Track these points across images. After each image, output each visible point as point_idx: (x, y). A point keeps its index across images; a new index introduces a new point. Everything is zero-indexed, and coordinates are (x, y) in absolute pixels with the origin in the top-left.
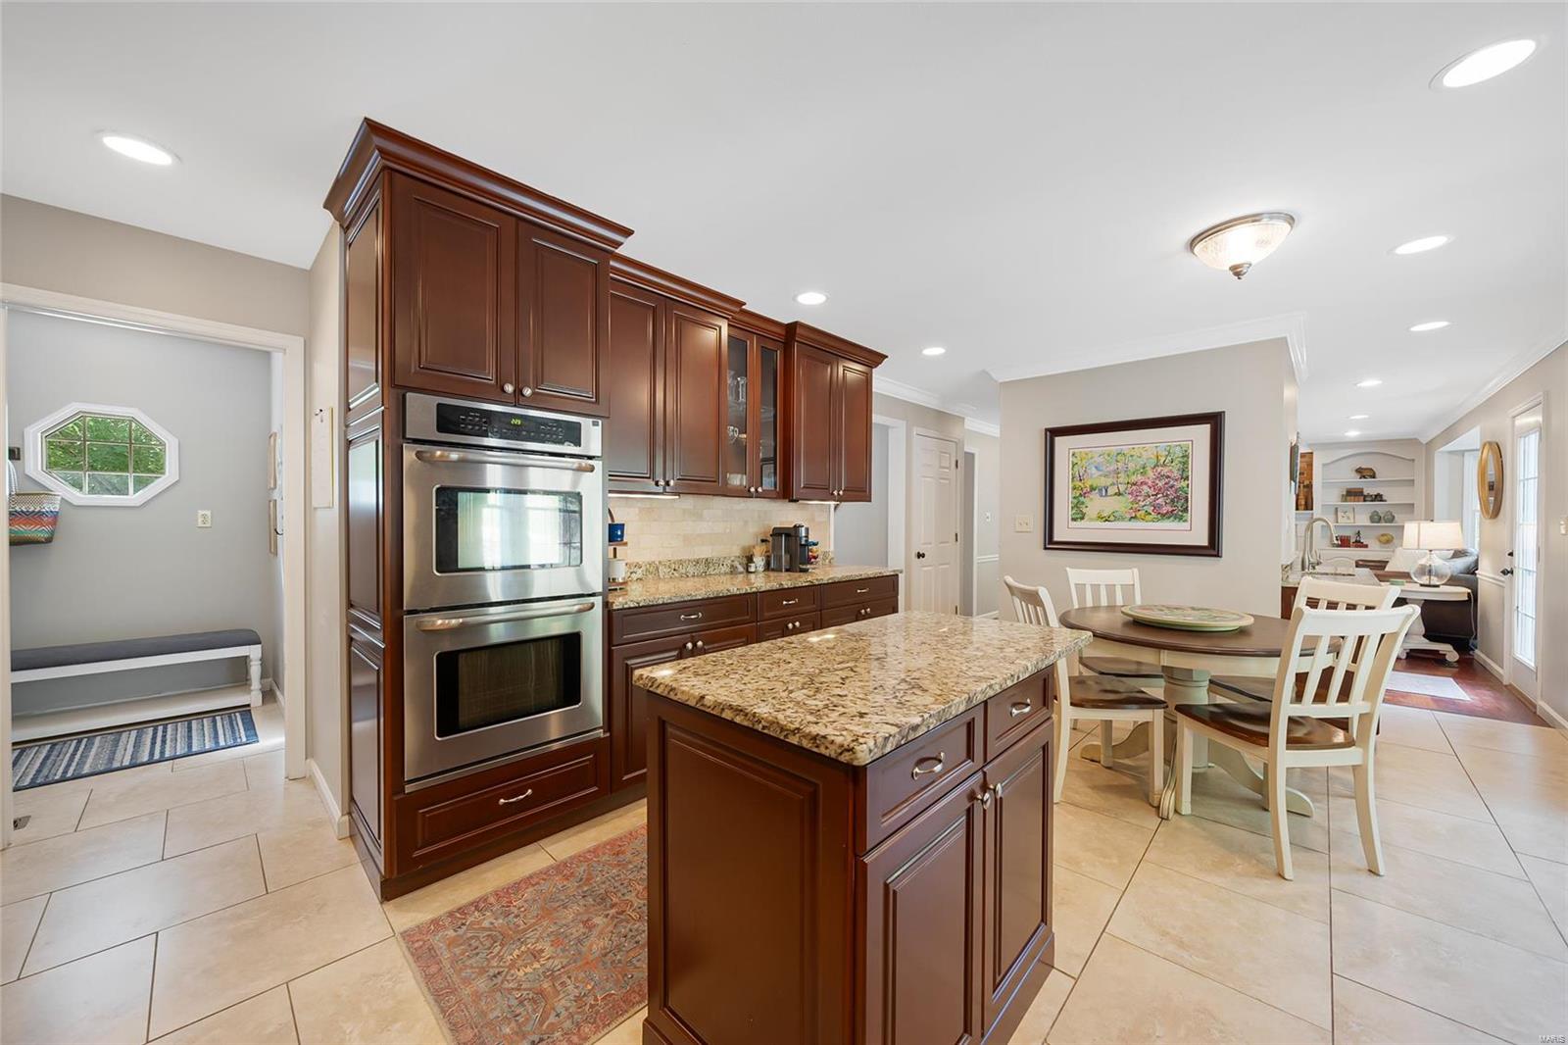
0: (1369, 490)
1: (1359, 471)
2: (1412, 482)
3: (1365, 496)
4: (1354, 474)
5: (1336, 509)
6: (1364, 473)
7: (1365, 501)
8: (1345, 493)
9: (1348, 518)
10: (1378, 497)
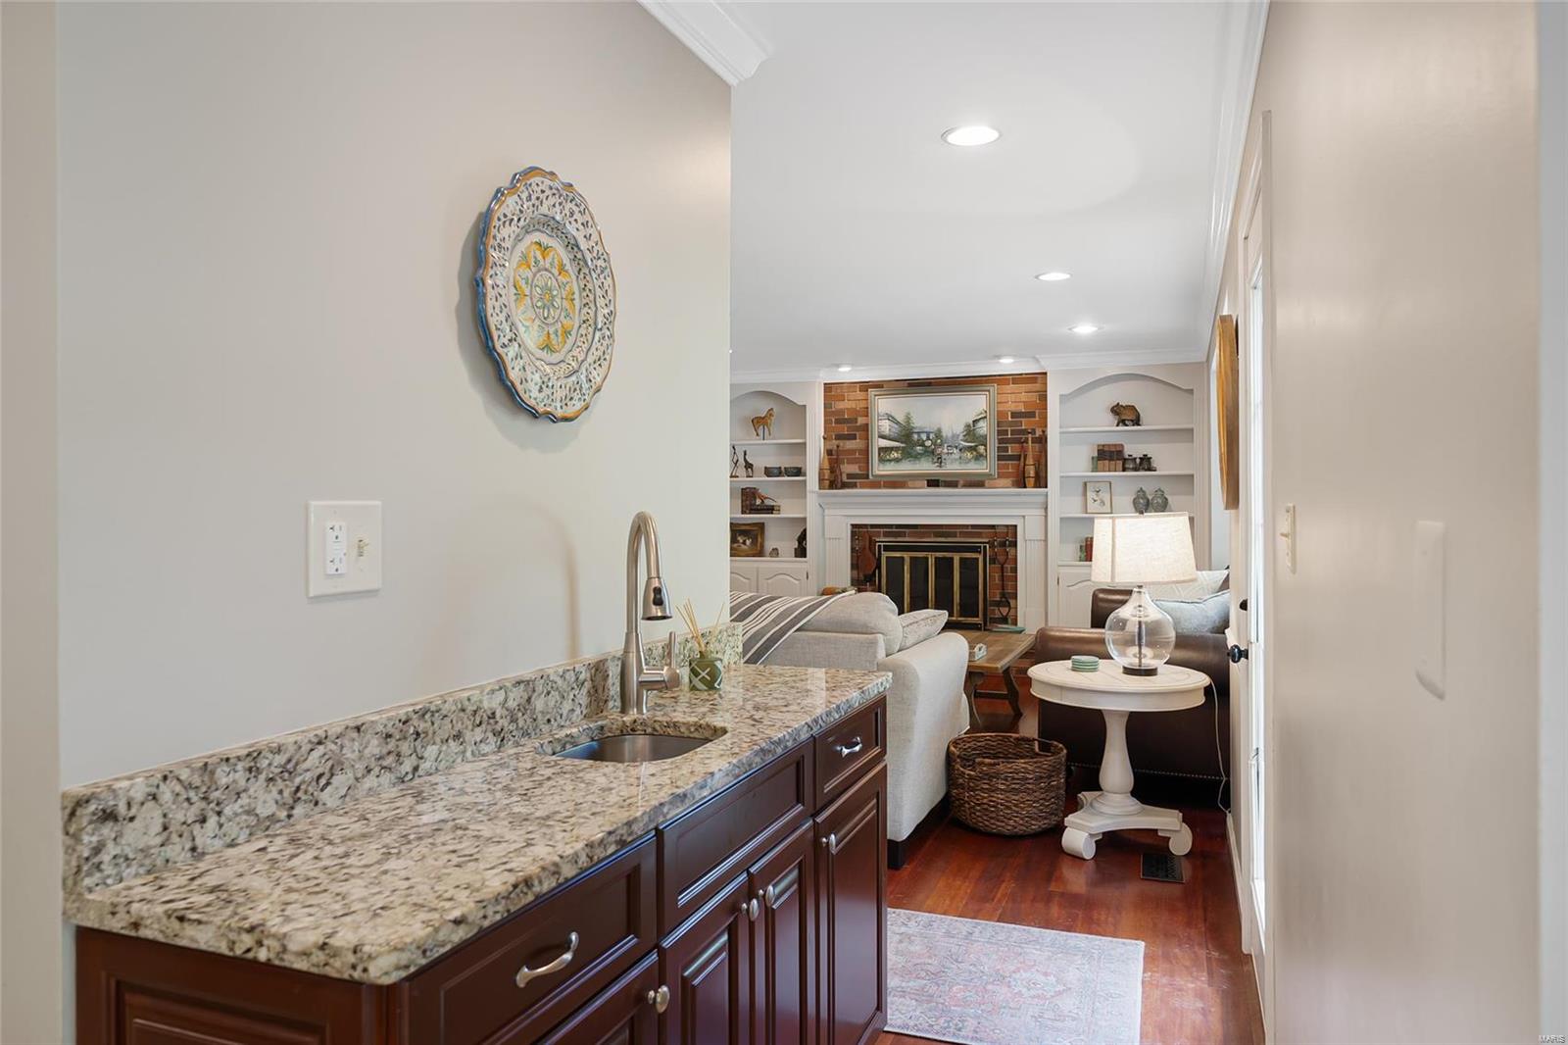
0: (1133, 450)
1: (1117, 410)
2: (1188, 434)
3: (1125, 460)
4: (1112, 419)
5: (1085, 484)
6: (1126, 415)
7: (1124, 470)
8: (1096, 455)
9: (1103, 503)
10: (1145, 463)
